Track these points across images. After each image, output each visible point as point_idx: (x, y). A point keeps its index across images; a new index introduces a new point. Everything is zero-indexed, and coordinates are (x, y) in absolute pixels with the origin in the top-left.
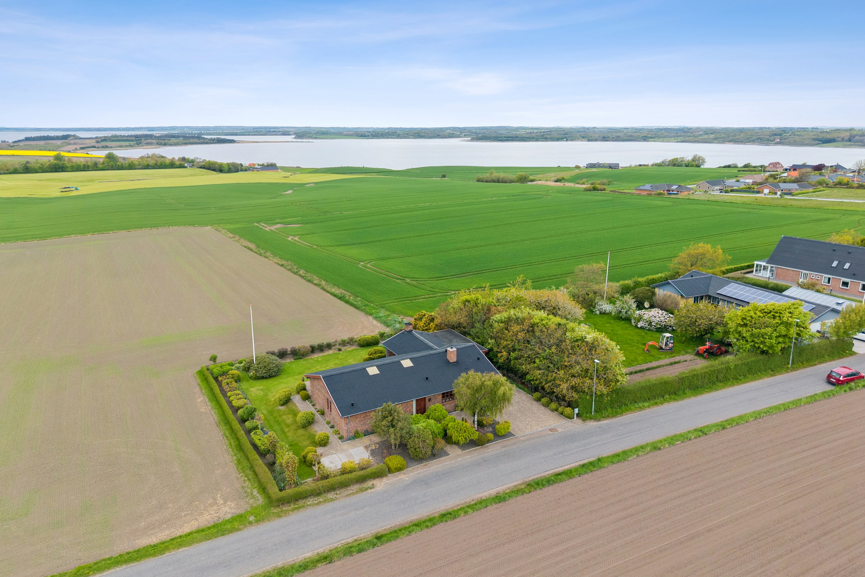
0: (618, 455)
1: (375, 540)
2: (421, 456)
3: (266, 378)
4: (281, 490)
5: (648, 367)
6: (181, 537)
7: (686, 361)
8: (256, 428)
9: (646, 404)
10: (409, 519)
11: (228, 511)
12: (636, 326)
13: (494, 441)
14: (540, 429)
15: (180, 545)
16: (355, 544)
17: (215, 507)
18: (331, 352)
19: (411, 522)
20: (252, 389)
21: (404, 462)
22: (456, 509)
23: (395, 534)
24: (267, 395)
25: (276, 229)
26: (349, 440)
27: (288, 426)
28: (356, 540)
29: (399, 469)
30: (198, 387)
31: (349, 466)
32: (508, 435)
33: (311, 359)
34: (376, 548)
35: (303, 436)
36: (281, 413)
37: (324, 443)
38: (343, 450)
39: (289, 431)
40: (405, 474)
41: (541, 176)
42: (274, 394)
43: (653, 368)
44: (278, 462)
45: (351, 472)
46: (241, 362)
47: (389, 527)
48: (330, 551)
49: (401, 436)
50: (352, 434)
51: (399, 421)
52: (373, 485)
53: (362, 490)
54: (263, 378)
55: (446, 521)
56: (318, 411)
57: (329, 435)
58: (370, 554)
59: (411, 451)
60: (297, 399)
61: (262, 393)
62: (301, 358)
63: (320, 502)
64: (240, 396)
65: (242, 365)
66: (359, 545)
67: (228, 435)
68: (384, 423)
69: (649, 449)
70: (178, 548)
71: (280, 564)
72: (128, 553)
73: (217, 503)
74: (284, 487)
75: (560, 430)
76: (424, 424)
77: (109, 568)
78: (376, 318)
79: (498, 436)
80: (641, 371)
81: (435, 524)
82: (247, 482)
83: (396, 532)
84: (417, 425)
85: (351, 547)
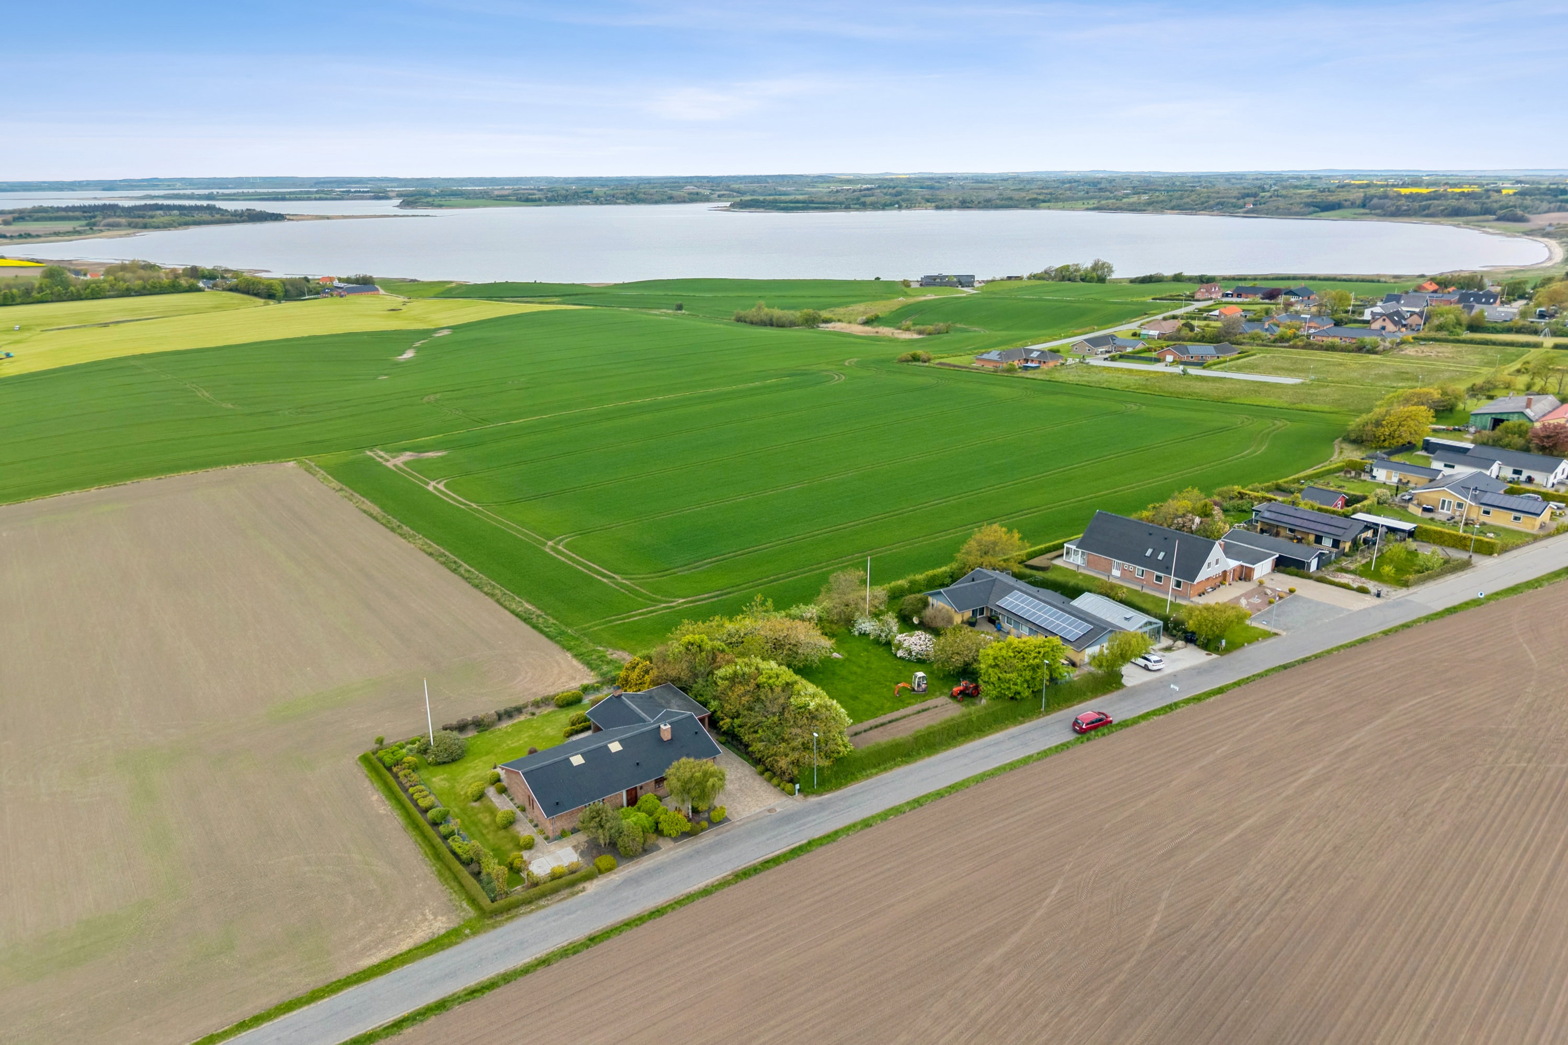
0: (829, 836)
1: (588, 942)
2: (631, 853)
3: (449, 762)
4: (493, 902)
5: (890, 719)
6: (401, 955)
7: (937, 707)
8: (452, 834)
9: (874, 771)
10: (620, 919)
11: (441, 925)
12: (896, 655)
13: (709, 828)
14: (758, 810)
15: (403, 962)
16: (570, 947)
17: (427, 923)
18: (522, 718)
19: (622, 922)
20: (434, 779)
21: (615, 862)
22: (664, 905)
23: (607, 935)
24: (454, 787)
25: (405, 463)
26: (556, 840)
27: (486, 827)
28: (571, 943)
29: (610, 870)
30: (367, 780)
31: (559, 871)
32: (726, 820)
33: (499, 729)
34: (590, 949)
35: (505, 837)
36: (476, 810)
37: (529, 846)
38: (550, 852)
39: (488, 833)
40: (615, 873)
41: (841, 310)
42: (463, 785)
43: (897, 720)
44: (484, 872)
45: (560, 877)
46: (413, 743)
47: (600, 928)
48: (547, 955)
49: (611, 836)
50: (558, 833)
51: (607, 821)
52: (584, 888)
53: (573, 894)
54: (444, 763)
55: (654, 918)
56: (518, 807)
57: (533, 835)
58: (585, 954)
59: (622, 850)
60: (491, 792)
61: (447, 785)
62: (486, 730)
63: (532, 910)
64: (425, 793)
65: (416, 746)
66: (574, 947)
67: (420, 842)
68: (592, 825)
69: (859, 827)
70: (403, 966)
71: (502, 971)
72: (355, 975)
73: (427, 919)
74: (495, 897)
75: (778, 810)
76: (634, 819)
77: (342, 989)
78: (575, 656)
79: (712, 823)
80: (882, 725)
81: (643, 922)
82: (454, 895)
83: (607, 932)
84: (627, 820)
85: (566, 950)
